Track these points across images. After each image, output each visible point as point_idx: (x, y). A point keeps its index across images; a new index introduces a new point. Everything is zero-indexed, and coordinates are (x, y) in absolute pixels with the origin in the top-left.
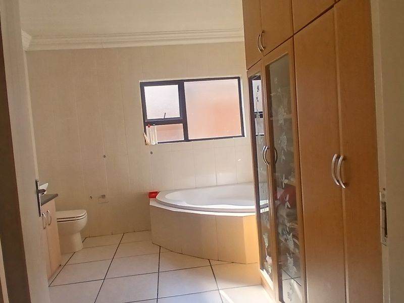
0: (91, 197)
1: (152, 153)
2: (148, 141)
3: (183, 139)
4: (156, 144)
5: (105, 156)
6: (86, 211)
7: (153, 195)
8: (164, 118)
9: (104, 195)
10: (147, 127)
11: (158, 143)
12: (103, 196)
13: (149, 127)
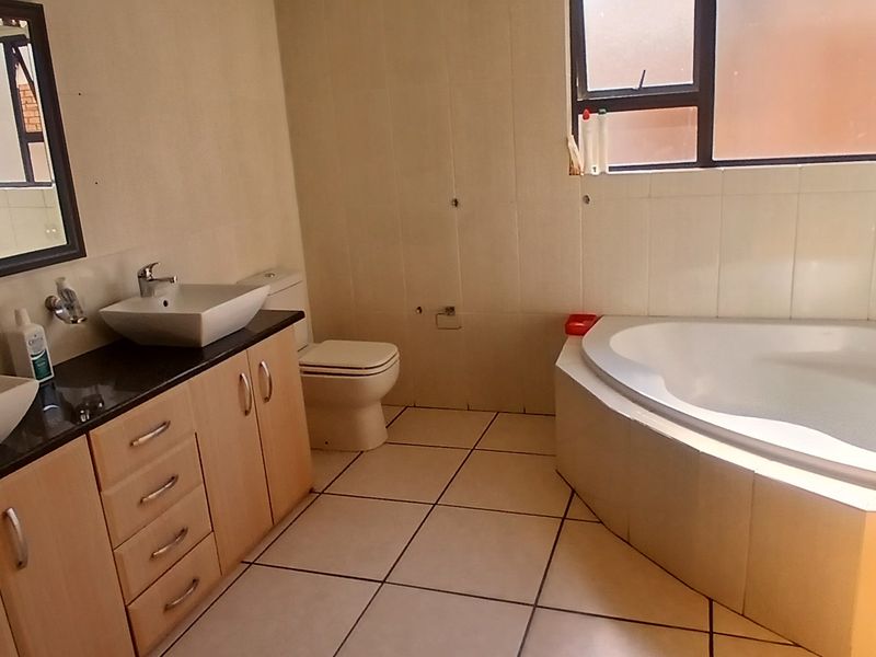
0: (419, 308)
1: (587, 200)
2: (579, 160)
3: (695, 160)
4: (603, 173)
5: (456, 203)
6: (396, 350)
7: (579, 324)
8: (641, 89)
9: (452, 309)
10: (580, 116)
11: (611, 169)
12: (450, 310)
13: (586, 118)
